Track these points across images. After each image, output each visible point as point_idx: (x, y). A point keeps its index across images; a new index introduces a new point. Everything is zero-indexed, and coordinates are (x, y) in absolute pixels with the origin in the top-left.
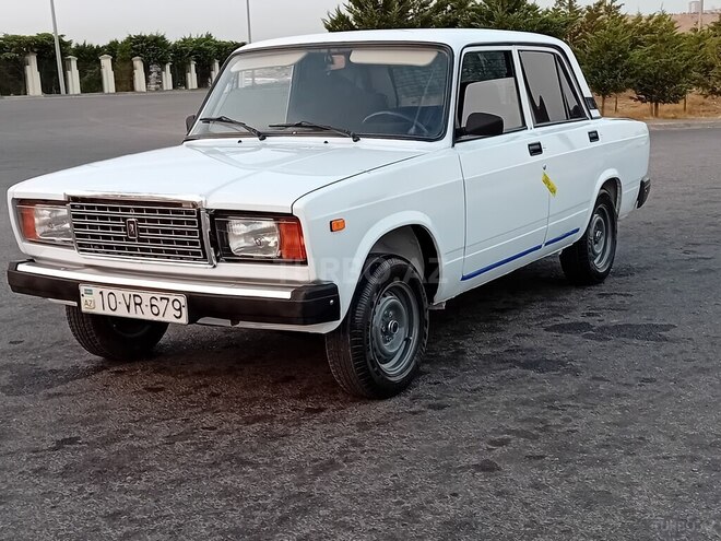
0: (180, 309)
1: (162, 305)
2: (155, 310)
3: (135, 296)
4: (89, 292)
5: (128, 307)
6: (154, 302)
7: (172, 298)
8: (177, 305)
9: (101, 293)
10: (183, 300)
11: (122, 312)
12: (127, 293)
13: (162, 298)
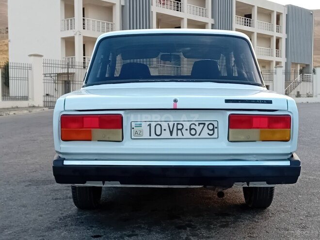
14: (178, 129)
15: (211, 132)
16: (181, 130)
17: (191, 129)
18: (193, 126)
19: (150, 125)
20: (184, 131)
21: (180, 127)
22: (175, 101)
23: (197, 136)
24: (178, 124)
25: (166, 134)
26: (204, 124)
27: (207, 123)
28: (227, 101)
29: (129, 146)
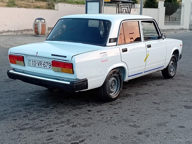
14: (40, 64)
15: (50, 67)
16: (41, 64)
17: (44, 64)
18: (45, 63)
19: (33, 61)
20: (42, 64)
21: (41, 63)
22: (37, 53)
23: (45, 67)
24: (40, 62)
25: (37, 65)
26: (48, 63)
27: (49, 63)
28: (52, 55)
29: (27, 68)
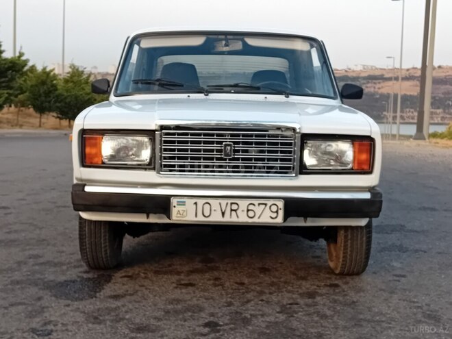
0: (277, 212)
1: (258, 210)
2: (251, 214)
3: (232, 204)
4: (183, 204)
5: (223, 214)
6: (251, 207)
7: (270, 202)
8: (274, 208)
9: (196, 203)
10: (281, 204)
11: (216, 218)
12: (224, 202)
13: (259, 204)
